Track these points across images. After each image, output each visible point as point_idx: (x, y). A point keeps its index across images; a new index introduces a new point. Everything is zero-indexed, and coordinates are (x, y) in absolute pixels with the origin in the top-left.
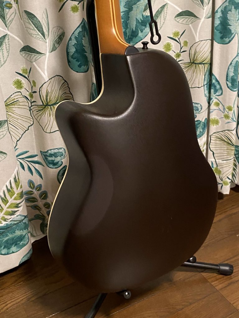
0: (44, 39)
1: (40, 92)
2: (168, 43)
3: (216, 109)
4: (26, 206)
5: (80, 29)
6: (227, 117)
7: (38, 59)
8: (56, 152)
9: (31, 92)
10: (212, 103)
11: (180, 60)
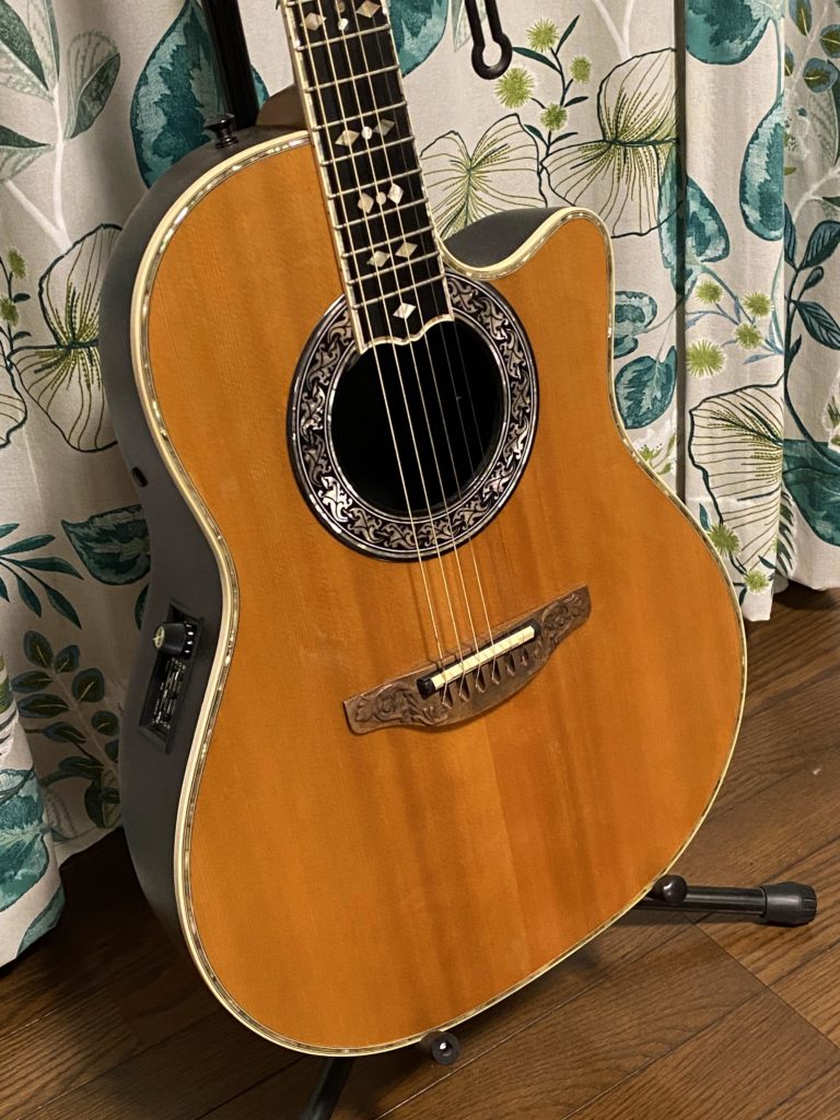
0: (42, 86)
1: (44, 296)
2: (515, 71)
3: (707, 312)
4: (27, 731)
5: (177, 39)
6: (749, 337)
7: (23, 167)
8: (124, 521)
9: (7, 296)
10: (690, 291)
11: (562, 134)
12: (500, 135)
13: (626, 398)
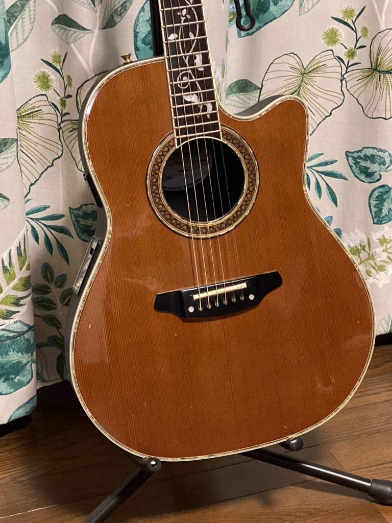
0: (92, 5)
1: (78, 97)
2: (333, 29)
4: (35, 315)
7: (79, 38)
9: (64, 95)
11: (354, 63)
12: (322, 60)
13: (374, 206)
